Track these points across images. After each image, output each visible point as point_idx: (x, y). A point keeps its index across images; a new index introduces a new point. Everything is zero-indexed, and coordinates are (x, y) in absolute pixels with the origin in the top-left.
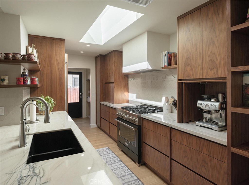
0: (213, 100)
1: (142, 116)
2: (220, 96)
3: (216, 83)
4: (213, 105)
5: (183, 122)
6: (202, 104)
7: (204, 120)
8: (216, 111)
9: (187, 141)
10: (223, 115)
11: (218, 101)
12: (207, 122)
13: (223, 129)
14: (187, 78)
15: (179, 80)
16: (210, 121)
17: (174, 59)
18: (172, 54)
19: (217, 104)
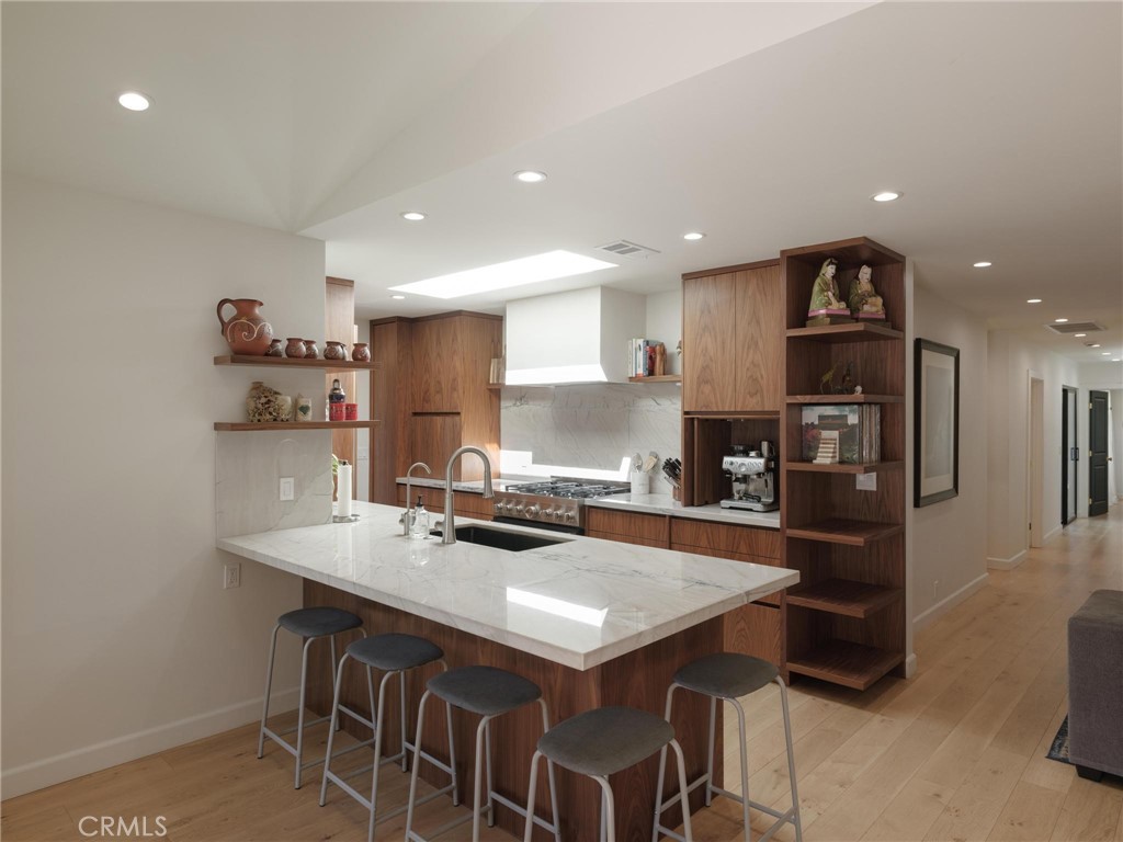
0: (753, 454)
1: (588, 501)
2: (765, 445)
3: (754, 420)
4: (752, 463)
5: (693, 505)
6: (734, 463)
7: (736, 496)
8: (759, 475)
9: (708, 538)
10: (771, 484)
11: (760, 455)
12: (741, 499)
13: (772, 508)
14: (704, 410)
15: (686, 413)
16: (747, 496)
17: (661, 360)
18: (658, 347)
19: (762, 461)
